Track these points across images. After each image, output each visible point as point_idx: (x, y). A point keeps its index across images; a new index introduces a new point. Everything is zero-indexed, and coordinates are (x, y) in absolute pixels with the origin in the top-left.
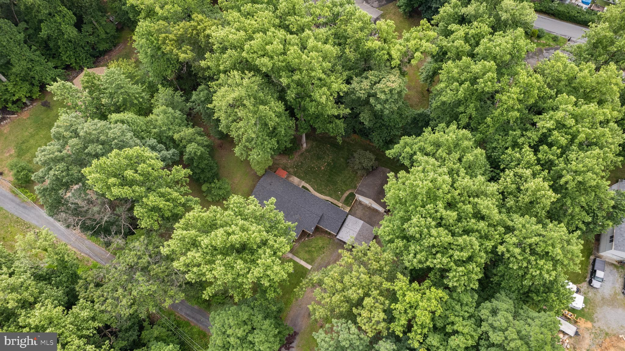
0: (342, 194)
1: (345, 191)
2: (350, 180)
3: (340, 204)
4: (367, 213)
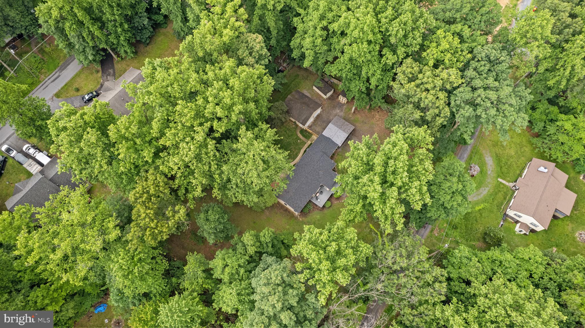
0: (300, 139)
1: (298, 137)
2: (288, 131)
3: (309, 142)
4: (319, 123)
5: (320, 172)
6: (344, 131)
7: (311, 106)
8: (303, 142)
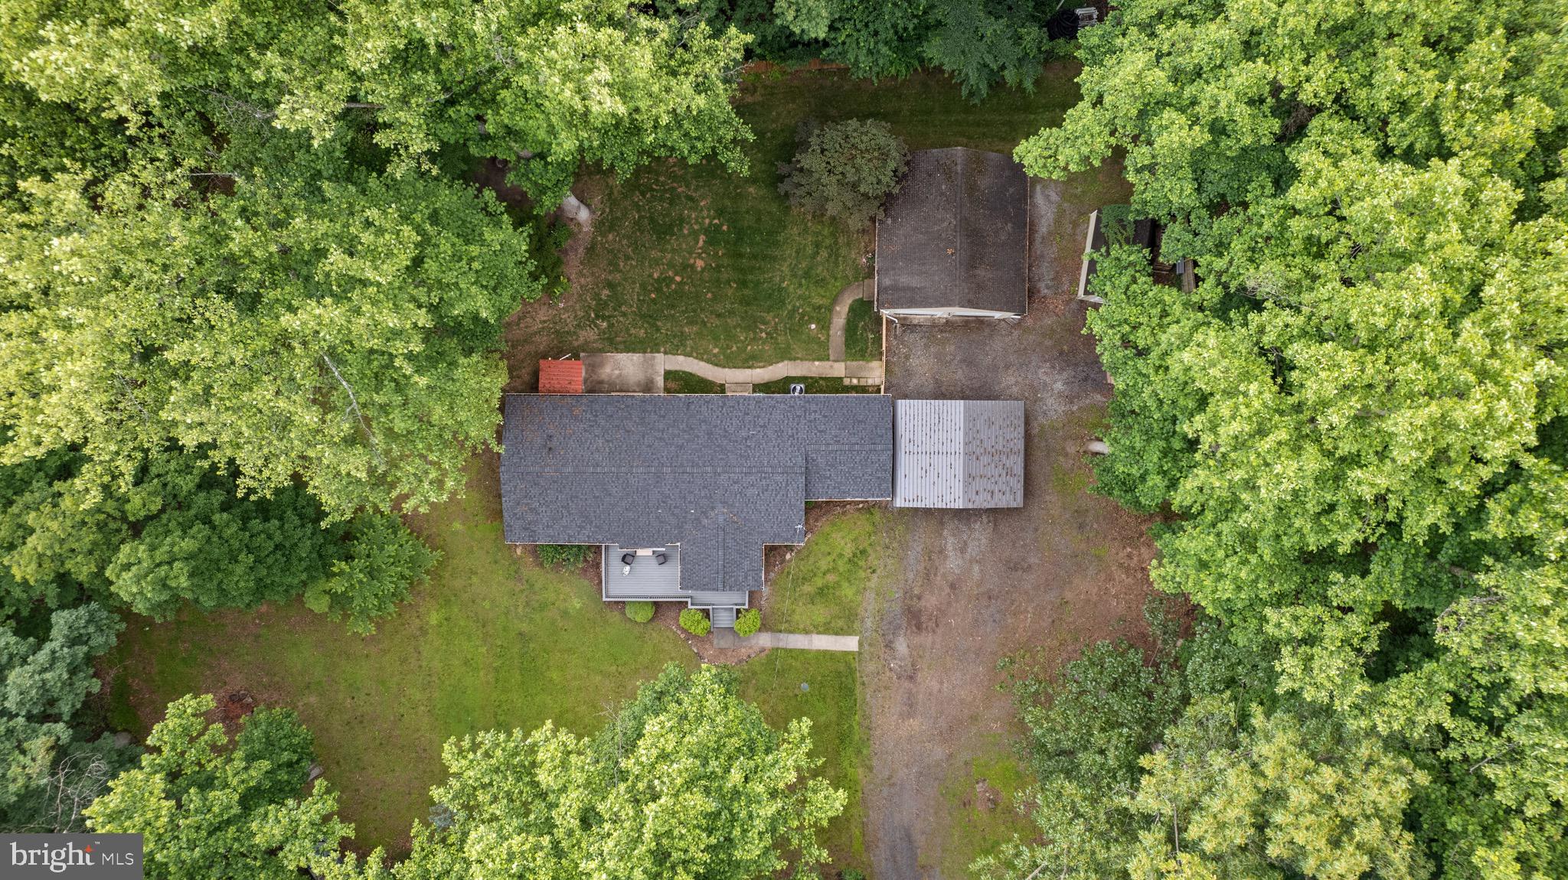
0: (825, 325)
1: (830, 309)
2: (824, 253)
3: (838, 370)
4: (950, 348)
5: (720, 508)
6: (970, 478)
7: (981, 272)
8: (824, 345)
